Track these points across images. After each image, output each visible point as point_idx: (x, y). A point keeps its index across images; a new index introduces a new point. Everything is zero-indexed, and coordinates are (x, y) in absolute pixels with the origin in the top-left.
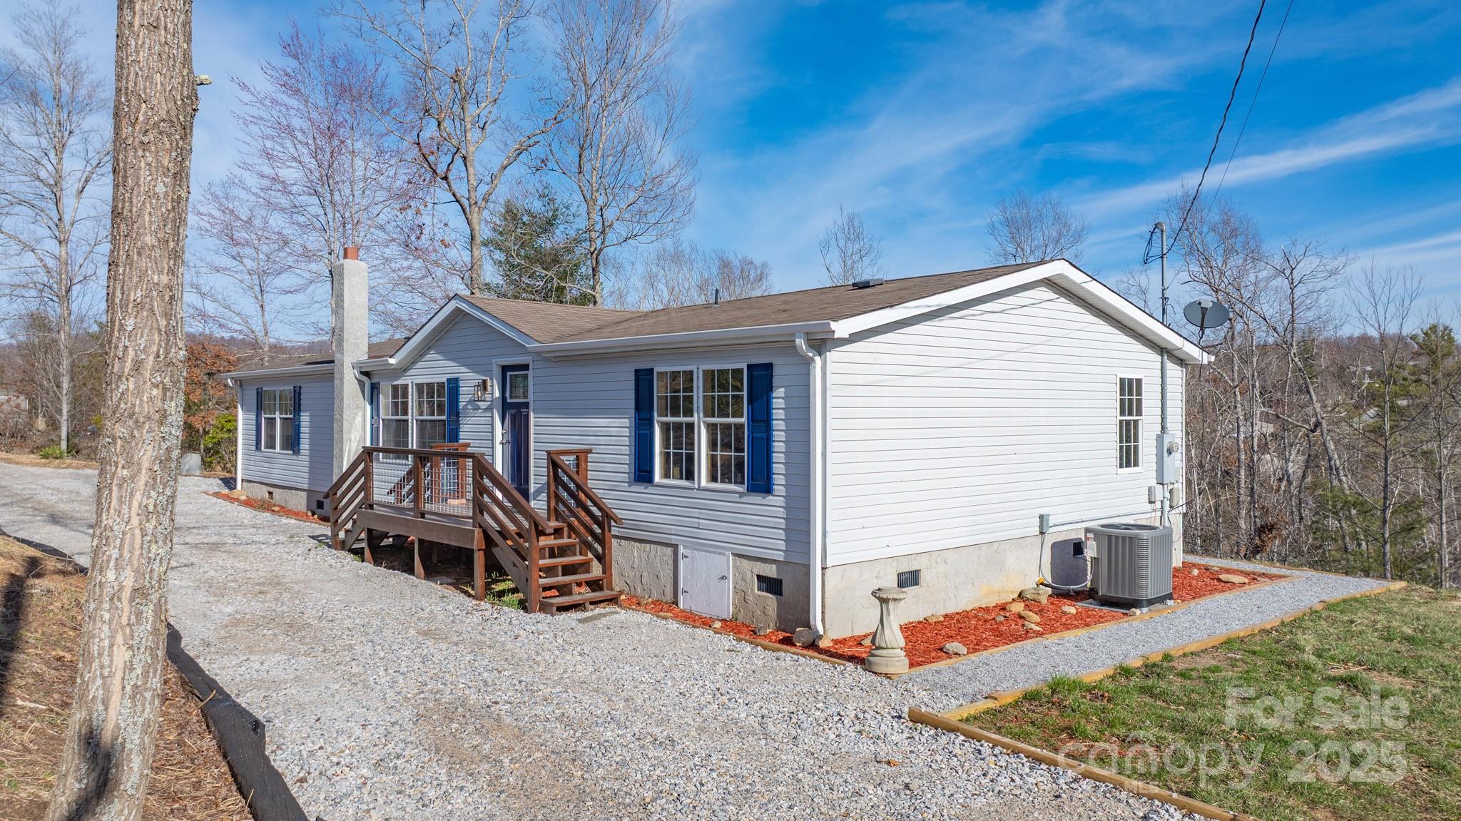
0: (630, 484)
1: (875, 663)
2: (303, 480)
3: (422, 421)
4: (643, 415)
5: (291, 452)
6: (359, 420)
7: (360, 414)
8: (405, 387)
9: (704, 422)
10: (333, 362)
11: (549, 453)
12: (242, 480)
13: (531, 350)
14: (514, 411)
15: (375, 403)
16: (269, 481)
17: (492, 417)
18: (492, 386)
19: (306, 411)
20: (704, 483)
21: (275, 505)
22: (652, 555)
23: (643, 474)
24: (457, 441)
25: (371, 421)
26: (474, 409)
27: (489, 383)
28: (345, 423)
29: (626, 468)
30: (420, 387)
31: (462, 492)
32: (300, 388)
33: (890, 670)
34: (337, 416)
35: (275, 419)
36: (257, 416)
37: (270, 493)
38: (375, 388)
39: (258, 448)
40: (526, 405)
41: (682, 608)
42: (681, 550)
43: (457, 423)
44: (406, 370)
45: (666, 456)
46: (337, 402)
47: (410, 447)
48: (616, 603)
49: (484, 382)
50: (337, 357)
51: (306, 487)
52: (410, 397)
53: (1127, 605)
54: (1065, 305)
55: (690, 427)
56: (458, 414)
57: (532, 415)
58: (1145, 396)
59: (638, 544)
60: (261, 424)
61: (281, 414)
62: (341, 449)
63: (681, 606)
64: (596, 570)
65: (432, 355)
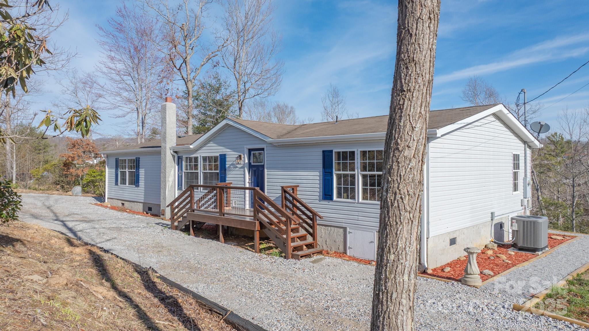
0: (320, 200)
1: (469, 281)
2: (142, 199)
3: (205, 173)
4: (327, 171)
5: (134, 186)
6: (172, 172)
7: (173, 169)
8: (196, 159)
9: (361, 174)
10: (160, 147)
11: (282, 187)
12: (108, 198)
13: (268, 142)
14: (255, 169)
15: (180, 165)
16: (122, 199)
17: (244, 171)
18: (244, 158)
19: (143, 168)
20: (360, 200)
21: (127, 209)
22: (332, 232)
23: (327, 195)
24: (225, 182)
25: (178, 173)
26: (234, 168)
27: (242, 156)
28: (167, 174)
29: (318, 194)
30: (205, 159)
31: (229, 204)
32: (139, 158)
33: (476, 284)
34: (162, 171)
35: (126, 172)
36: (116, 170)
37: (123, 204)
38: (180, 159)
39: (116, 184)
40: (263, 166)
41: (349, 255)
42: (348, 230)
43: (225, 174)
44: (197, 150)
45: (339, 189)
46: (162, 164)
47: (199, 184)
48: (322, 254)
49: (240, 156)
50: (163, 145)
51: (142, 201)
52: (199, 162)
53: (534, 250)
54: (498, 123)
55: (353, 176)
56: (225, 170)
57: (266, 170)
58: (520, 162)
59: (324, 227)
60: (118, 174)
61: (129, 169)
62: (165, 185)
63: (348, 254)
64: (310, 239)
65: (211, 144)
